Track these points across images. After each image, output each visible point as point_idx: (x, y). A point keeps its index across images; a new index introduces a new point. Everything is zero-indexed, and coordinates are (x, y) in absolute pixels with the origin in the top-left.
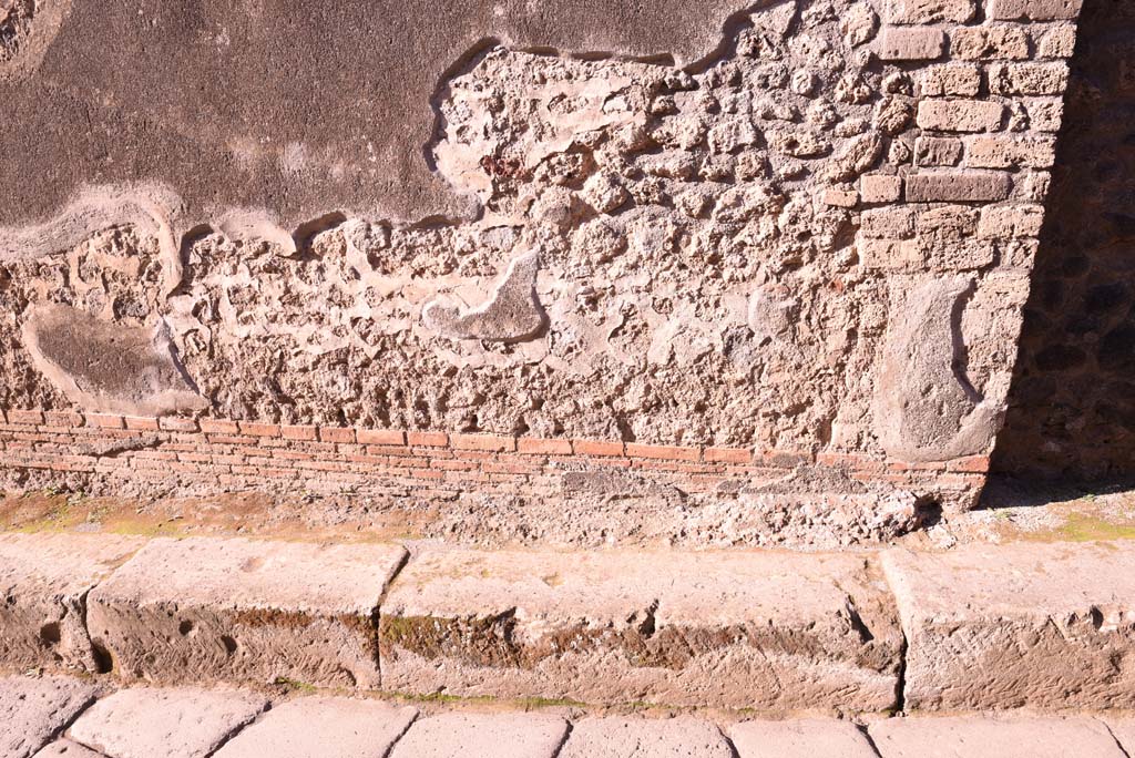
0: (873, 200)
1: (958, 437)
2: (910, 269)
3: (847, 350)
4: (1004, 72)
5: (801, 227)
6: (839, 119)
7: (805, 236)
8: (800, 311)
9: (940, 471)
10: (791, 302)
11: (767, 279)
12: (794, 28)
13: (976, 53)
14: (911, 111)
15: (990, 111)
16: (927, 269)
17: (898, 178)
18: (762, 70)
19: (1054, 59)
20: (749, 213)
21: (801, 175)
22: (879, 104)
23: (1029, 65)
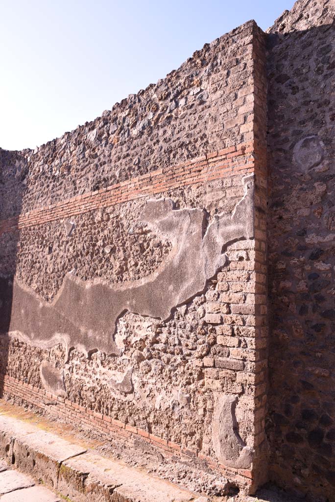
0: (207, 365)
1: (239, 459)
2: (219, 390)
3: (204, 416)
4: (238, 329)
5: (190, 371)
6: (198, 339)
7: (191, 374)
8: (191, 399)
9: (236, 473)
10: (188, 395)
11: (182, 386)
12: (186, 312)
13: (230, 323)
14: (215, 338)
15: (234, 341)
16: (224, 391)
17: (213, 359)
18: (180, 323)
19: (251, 326)
20: (178, 365)
21: (190, 355)
22: (207, 335)
23: (244, 327)
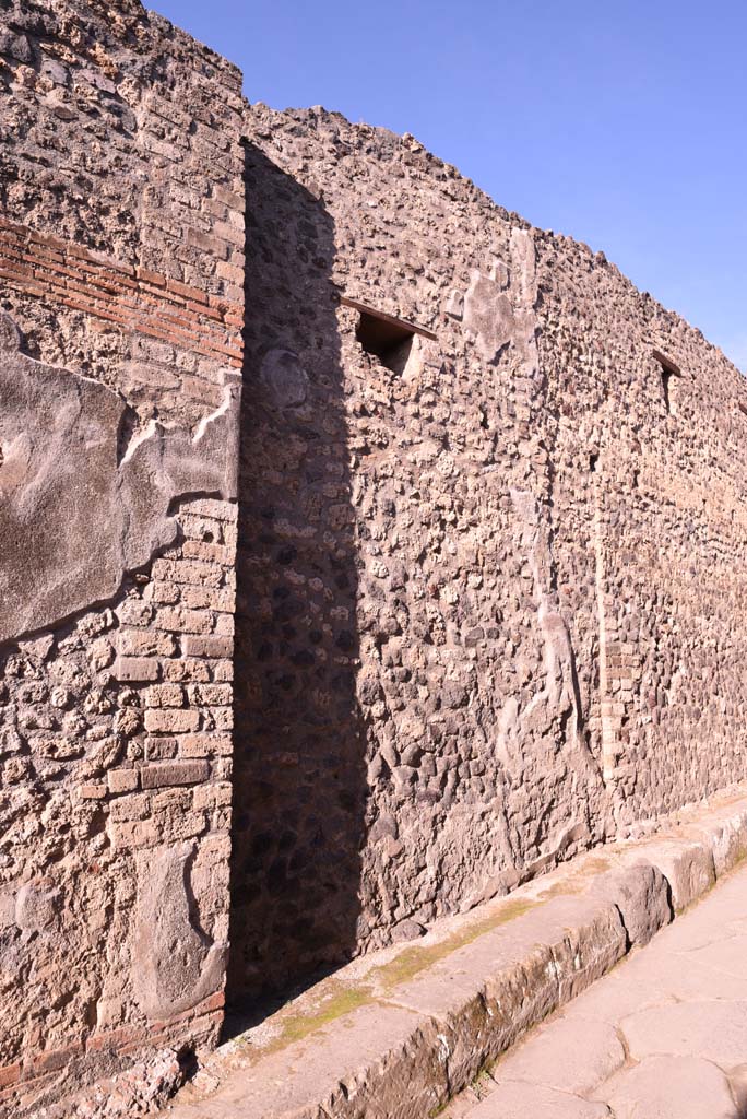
0: (119, 791)
1: (200, 981)
2: (150, 844)
3: (106, 927)
4: (197, 691)
5: (62, 820)
6: (89, 727)
7: (65, 828)
8: (64, 898)
9: (191, 1018)
10: (56, 892)
11: (33, 874)
12: (53, 654)
13: (179, 677)
14: (140, 718)
15: (190, 718)
16: (162, 842)
17: (135, 771)
18: (27, 687)
19: (224, 682)
20: (15, 813)
21: (58, 776)
22: (118, 714)
23: (211, 686)
